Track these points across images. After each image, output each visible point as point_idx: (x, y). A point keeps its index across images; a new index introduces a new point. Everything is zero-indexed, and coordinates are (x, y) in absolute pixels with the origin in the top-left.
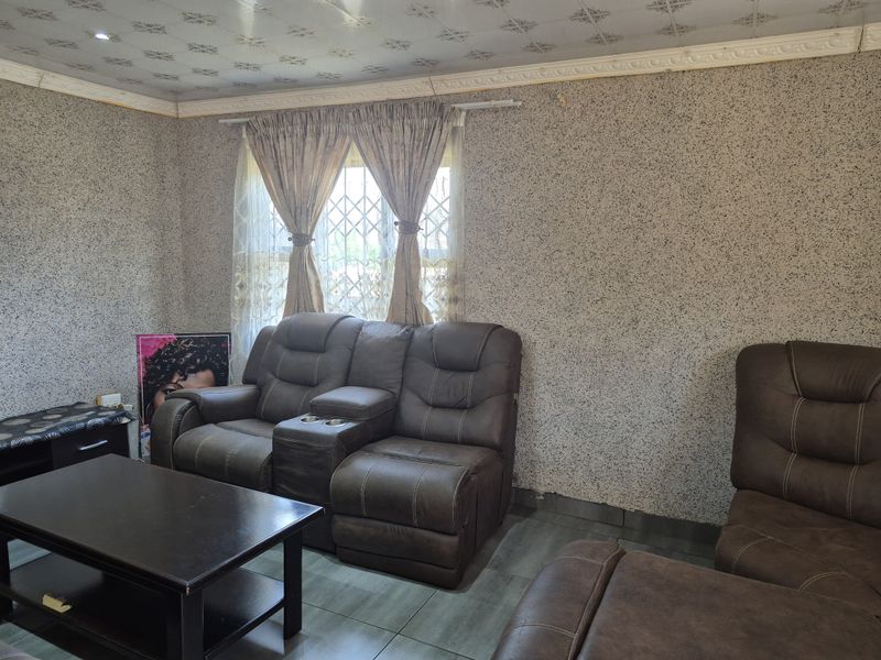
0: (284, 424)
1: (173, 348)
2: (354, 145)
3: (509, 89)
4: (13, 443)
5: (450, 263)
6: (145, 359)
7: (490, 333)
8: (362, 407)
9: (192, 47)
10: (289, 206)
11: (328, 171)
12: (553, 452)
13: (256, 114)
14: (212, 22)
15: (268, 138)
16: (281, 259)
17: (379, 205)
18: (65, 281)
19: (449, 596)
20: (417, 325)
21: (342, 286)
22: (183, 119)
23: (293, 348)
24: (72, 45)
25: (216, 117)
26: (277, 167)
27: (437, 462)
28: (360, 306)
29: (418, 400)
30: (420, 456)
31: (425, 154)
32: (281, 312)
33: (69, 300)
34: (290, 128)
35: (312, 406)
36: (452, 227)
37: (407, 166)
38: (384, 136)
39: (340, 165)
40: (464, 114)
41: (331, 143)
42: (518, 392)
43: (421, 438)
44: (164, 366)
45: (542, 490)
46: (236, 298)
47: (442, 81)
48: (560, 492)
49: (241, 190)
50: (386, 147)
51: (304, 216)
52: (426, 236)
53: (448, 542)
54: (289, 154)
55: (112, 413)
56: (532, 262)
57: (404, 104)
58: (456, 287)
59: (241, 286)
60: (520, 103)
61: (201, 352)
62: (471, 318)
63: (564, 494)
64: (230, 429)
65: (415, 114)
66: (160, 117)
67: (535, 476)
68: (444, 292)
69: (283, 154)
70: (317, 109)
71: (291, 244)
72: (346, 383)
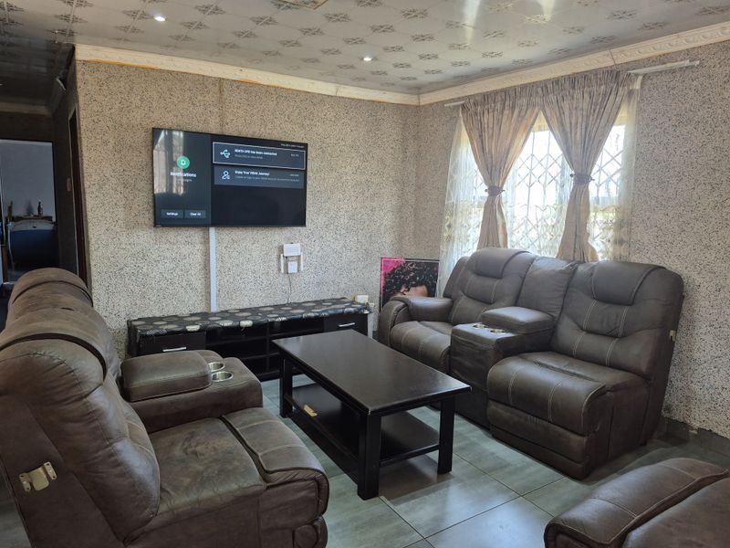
0: (460, 327)
1: (402, 268)
2: (541, 114)
3: (687, 50)
4: (304, 315)
5: (617, 209)
6: (385, 274)
7: (649, 273)
8: (522, 322)
9: (421, 57)
10: (487, 165)
11: (519, 136)
12: (711, 391)
13: (469, 97)
14: (431, 38)
15: (476, 114)
16: (479, 206)
17: (560, 161)
18: (342, 220)
19: (574, 484)
20: (583, 262)
21: (523, 227)
22: (423, 106)
23: (479, 273)
24: (352, 67)
25: (443, 102)
26: (481, 136)
27: (578, 376)
28: (537, 244)
29: (573, 324)
30: (564, 369)
31: (600, 115)
32: (476, 245)
33: (343, 231)
34: (493, 105)
35: (483, 316)
36: (623, 178)
37: (584, 127)
38: (566, 105)
39: (529, 130)
40: (640, 78)
41: (523, 113)
42: (676, 329)
43: (571, 356)
44: (396, 279)
45: (696, 425)
46: (445, 235)
47: (622, 52)
48: (715, 430)
49: (455, 155)
50: (567, 113)
51: (497, 173)
52: (598, 186)
53: (577, 441)
54: (491, 126)
55: (359, 306)
56: (701, 209)
57: (585, 76)
58: (623, 230)
59: (449, 226)
60: (698, 62)
61: (419, 273)
62: (635, 259)
63: (720, 433)
64: (427, 326)
65: (594, 83)
66: (407, 106)
67: (689, 410)
68: (611, 234)
69: (486, 126)
70: (514, 88)
71: (486, 194)
72: (516, 304)
